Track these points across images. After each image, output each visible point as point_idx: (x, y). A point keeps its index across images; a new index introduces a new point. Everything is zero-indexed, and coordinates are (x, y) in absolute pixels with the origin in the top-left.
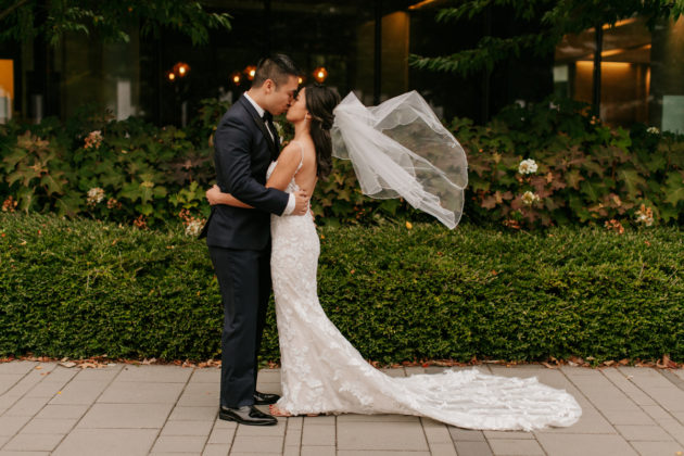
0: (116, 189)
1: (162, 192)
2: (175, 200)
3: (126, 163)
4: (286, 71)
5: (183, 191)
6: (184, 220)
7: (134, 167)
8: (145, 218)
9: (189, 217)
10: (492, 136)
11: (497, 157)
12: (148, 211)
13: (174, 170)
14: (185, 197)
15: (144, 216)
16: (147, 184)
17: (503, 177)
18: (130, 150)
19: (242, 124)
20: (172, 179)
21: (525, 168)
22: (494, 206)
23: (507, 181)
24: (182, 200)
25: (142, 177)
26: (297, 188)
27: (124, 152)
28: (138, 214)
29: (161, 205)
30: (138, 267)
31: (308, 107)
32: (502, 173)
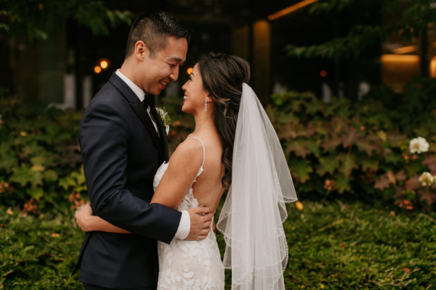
0: (8, 171)
1: (52, 175)
2: (65, 184)
3: (21, 147)
4: (164, 30)
5: (74, 174)
6: (74, 204)
7: (27, 151)
8: (35, 203)
9: (79, 200)
10: (372, 114)
11: (383, 136)
12: (38, 195)
13: (68, 152)
14: (76, 180)
15: (35, 200)
16: (37, 168)
17: (388, 155)
18: (29, 132)
19: (113, 113)
20: (64, 161)
21: (417, 146)
22: (387, 186)
23: (393, 159)
24: (72, 183)
25: (34, 160)
26: (195, 203)
27: (23, 134)
28: (28, 197)
29: (53, 188)
30: (8, 269)
31: (206, 86)
32: (388, 151)
